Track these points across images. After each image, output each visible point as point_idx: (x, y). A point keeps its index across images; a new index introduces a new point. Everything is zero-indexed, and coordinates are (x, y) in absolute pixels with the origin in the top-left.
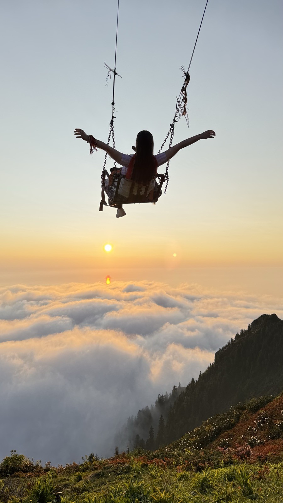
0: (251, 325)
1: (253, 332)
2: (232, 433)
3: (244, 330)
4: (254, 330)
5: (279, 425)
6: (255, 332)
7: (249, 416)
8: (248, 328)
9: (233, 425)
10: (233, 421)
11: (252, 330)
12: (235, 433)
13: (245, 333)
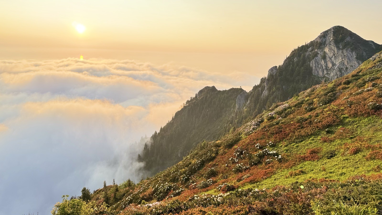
0: (197, 93)
1: (198, 99)
2: (215, 163)
3: (192, 97)
4: (200, 97)
5: (258, 155)
6: (200, 98)
7: (226, 151)
8: (195, 95)
9: (214, 158)
10: (213, 155)
11: (198, 97)
12: (217, 163)
13: (193, 99)
